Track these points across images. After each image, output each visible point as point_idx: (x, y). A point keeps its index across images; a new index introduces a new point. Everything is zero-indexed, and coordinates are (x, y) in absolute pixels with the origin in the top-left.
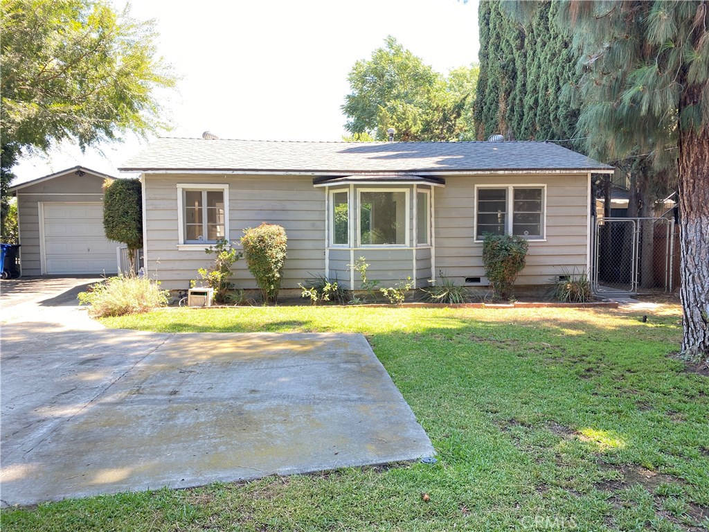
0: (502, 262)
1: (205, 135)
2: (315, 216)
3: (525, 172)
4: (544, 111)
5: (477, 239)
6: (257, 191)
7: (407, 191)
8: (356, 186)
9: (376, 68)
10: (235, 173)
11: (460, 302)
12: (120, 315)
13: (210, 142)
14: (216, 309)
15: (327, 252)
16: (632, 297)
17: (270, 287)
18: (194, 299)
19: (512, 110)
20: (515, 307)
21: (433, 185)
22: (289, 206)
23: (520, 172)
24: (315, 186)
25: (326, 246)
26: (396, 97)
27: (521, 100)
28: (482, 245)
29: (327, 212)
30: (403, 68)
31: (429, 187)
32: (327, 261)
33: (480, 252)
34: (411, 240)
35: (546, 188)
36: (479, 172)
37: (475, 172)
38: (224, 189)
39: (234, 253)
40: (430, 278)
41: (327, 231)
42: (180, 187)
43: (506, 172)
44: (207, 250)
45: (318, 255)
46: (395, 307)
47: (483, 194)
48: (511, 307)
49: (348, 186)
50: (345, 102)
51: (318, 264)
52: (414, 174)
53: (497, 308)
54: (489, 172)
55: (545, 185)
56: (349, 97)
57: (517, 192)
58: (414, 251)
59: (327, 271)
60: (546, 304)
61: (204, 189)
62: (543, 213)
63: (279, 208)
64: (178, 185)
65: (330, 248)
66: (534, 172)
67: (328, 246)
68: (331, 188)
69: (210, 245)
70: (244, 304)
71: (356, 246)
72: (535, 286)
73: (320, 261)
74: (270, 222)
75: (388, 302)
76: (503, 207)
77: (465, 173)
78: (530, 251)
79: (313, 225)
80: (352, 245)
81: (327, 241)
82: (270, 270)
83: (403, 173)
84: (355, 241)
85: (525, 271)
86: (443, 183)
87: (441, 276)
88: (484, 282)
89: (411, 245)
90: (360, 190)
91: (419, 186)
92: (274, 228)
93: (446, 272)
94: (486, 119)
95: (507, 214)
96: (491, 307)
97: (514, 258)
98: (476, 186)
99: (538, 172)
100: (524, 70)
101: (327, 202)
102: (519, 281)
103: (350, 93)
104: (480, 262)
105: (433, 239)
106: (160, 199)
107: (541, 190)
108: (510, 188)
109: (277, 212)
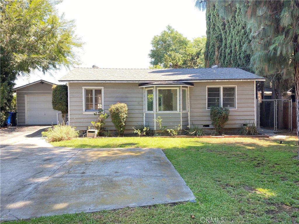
0: (219, 118)
1: (93, 66)
2: (140, 100)
3: (227, 80)
4: (234, 55)
5: (208, 109)
6: (116, 89)
7: (178, 89)
8: (156, 87)
9: (162, 39)
10: (107, 82)
11: (201, 135)
12: (59, 141)
13: (96, 69)
14: (98, 139)
15: (144, 114)
16: (274, 133)
17: (121, 129)
18: (89, 134)
19: (221, 55)
20: (225, 137)
21: (188, 86)
22: (129, 95)
24: (139, 87)
25: (144, 112)
26: (171, 50)
27: (225, 51)
28: (210, 111)
29: (144, 98)
30: (174, 38)
31: (187, 87)
32: (144, 118)
33: (209, 114)
34: (180, 109)
36: (208, 81)
38: (101, 89)
39: (106, 115)
40: (188, 125)
41: (144, 106)
42: (84, 88)
43: (220, 81)
44: (95, 114)
45: (141, 115)
46: (174, 137)
47: (210, 90)
48: (223, 138)
49: (153, 87)
50: (150, 53)
51: (140, 120)
52: (180, 81)
53: (217, 138)
54: (212, 81)
55: (236, 86)
56: (152, 50)
57: (225, 89)
58: (181, 114)
59: (144, 122)
60: (238, 136)
61: (94, 89)
62: (236, 98)
63: (124, 96)
64: (83, 87)
66: (231, 80)
67: (145, 112)
68: (146, 88)
69: (96, 112)
70: (110, 136)
71: (156, 112)
72: (233, 128)
73: (142, 118)
74: (120, 102)
75: (171, 135)
76: (218, 95)
77: (202, 81)
78: (230, 114)
79: (139, 103)
81: (144, 110)
82: (121, 122)
83: (176, 81)
84: (156, 109)
85: (228, 122)
86: (193, 85)
87: (192, 124)
88: (211, 127)
89: (180, 111)
90: (158, 88)
91: (183, 87)
92: (123, 105)
93: (194, 123)
94: (210, 59)
95: (220, 98)
96: (214, 137)
97: (224, 116)
98: (207, 86)
99: (233, 80)
100: (226, 38)
101: (144, 94)
102: (226, 126)
103: (152, 49)
104: (209, 118)
105: (189, 109)
106: (75, 93)
107: (234, 88)
108: (222, 87)
109: (124, 98)
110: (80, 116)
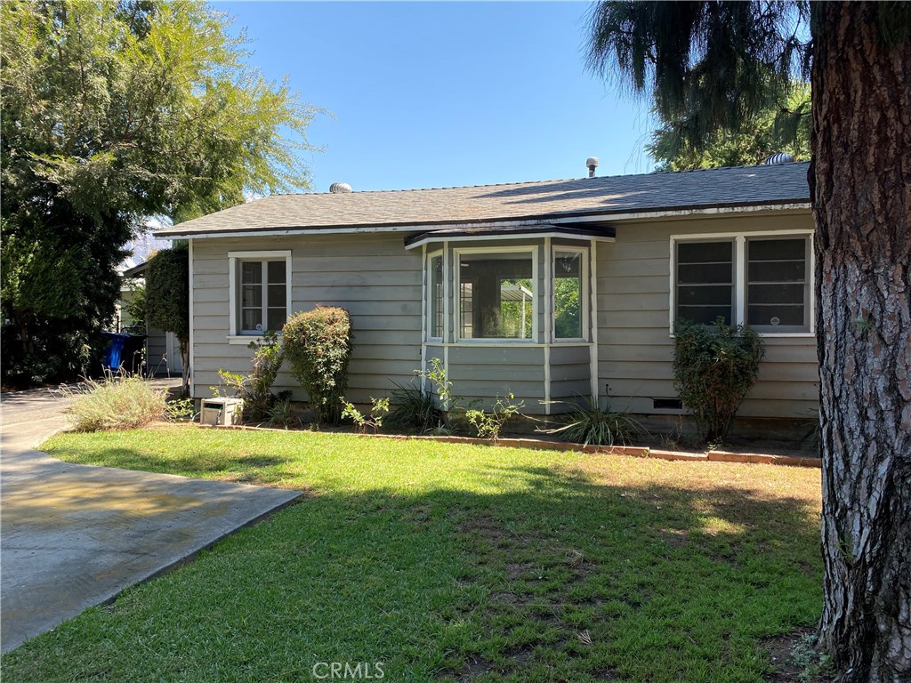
0: (701, 374)
1: (333, 188)
2: (407, 294)
3: (759, 208)
6: (328, 259)
7: (534, 249)
8: (452, 245)
10: (291, 232)
11: (603, 443)
15: (424, 350)
17: (321, 400)
18: (208, 414)
20: (708, 459)
21: (593, 239)
22: (371, 279)
23: (750, 209)
24: (407, 247)
25: (423, 340)
29: (424, 286)
31: (587, 244)
32: (423, 364)
33: (670, 354)
34: (541, 332)
35: (812, 238)
36: (670, 213)
37: (662, 214)
38: (285, 258)
41: (424, 317)
43: (722, 210)
44: (252, 343)
45: (412, 354)
46: (487, 444)
47: (684, 250)
48: (700, 459)
49: (441, 245)
52: (551, 221)
53: (672, 459)
54: (687, 212)
55: (812, 232)
57: (754, 246)
58: (547, 351)
60: (774, 457)
61: (265, 259)
62: (809, 285)
63: (357, 282)
64: (231, 255)
65: (427, 344)
66: (778, 207)
67: (426, 341)
68: (428, 250)
69: (258, 337)
71: (451, 341)
73: (415, 363)
74: (325, 304)
75: (474, 434)
76: (728, 273)
77: (643, 215)
78: (770, 355)
79: (404, 307)
80: (446, 339)
81: (424, 332)
82: (319, 376)
83: (534, 222)
84: (451, 332)
86: (613, 235)
88: (686, 408)
89: (541, 341)
90: (459, 251)
91: (554, 241)
92: (326, 313)
93: (617, 388)
95: (735, 286)
96: (660, 457)
97: (723, 367)
98: (673, 238)
99: (786, 206)
101: (424, 271)
102: (746, 410)
104: (669, 372)
105: (595, 331)
107: (804, 240)
108: (740, 239)
109: (355, 288)
110: (218, 351)
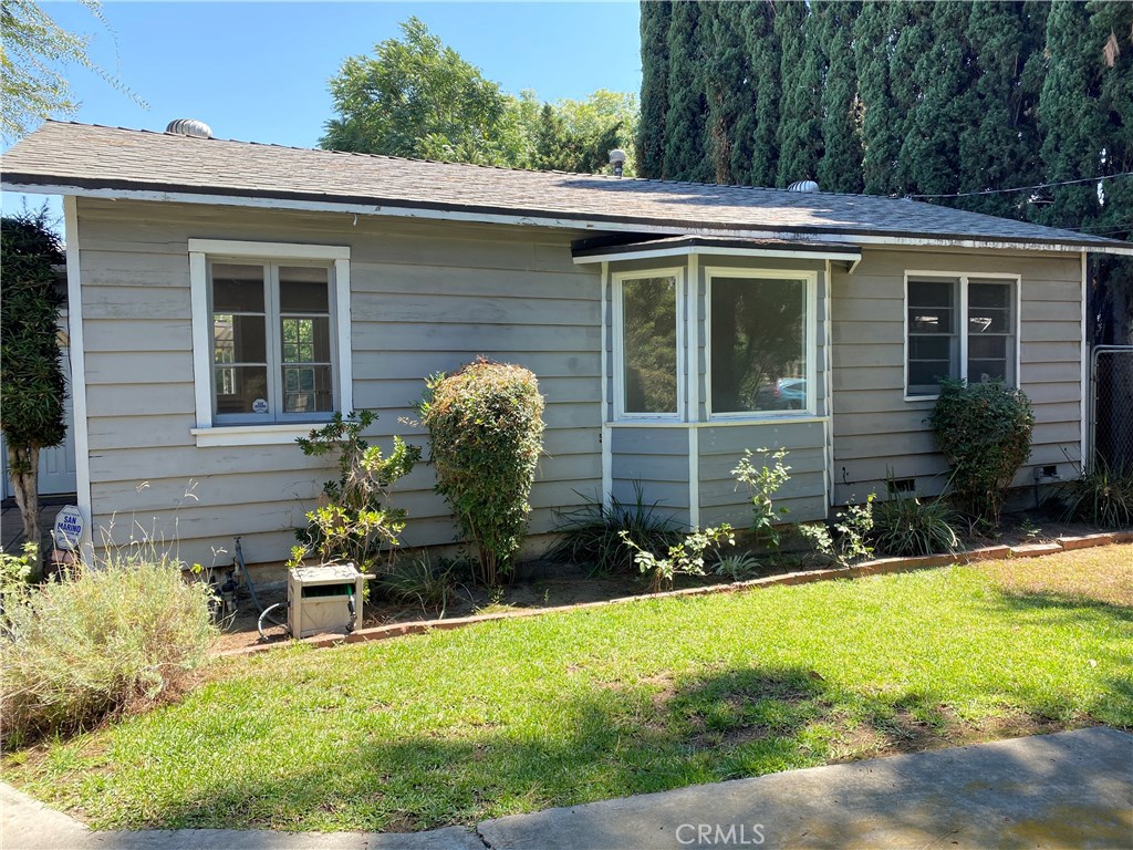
2: (578, 341)
5: (909, 394)
6: (429, 271)
7: (809, 277)
8: (705, 261)
10: (386, 211)
15: (607, 435)
20: (1064, 549)
22: (515, 313)
24: (578, 260)
25: (604, 416)
29: (603, 328)
30: (443, 79)
32: (607, 459)
34: (819, 400)
35: (1019, 284)
36: (933, 242)
37: (925, 241)
38: (334, 261)
39: (400, 447)
41: (604, 380)
42: (200, 249)
45: (583, 442)
47: (918, 292)
48: (1057, 551)
49: (681, 261)
51: (583, 467)
52: (811, 236)
53: (1035, 555)
55: (1018, 277)
58: (826, 425)
59: (607, 483)
61: (271, 261)
62: (1015, 336)
64: (194, 245)
65: (612, 424)
67: (610, 419)
68: (616, 267)
71: (702, 418)
73: (592, 457)
75: (828, 563)
79: (573, 364)
80: (693, 414)
81: (605, 405)
84: (702, 403)
87: (844, 482)
89: (820, 413)
95: (958, 337)
98: (908, 273)
101: (604, 304)
106: (133, 286)
108: (964, 278)
109: (483, 327)
110: (172, 465)
